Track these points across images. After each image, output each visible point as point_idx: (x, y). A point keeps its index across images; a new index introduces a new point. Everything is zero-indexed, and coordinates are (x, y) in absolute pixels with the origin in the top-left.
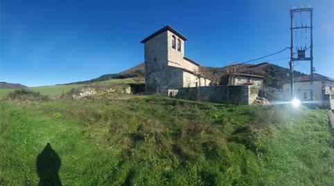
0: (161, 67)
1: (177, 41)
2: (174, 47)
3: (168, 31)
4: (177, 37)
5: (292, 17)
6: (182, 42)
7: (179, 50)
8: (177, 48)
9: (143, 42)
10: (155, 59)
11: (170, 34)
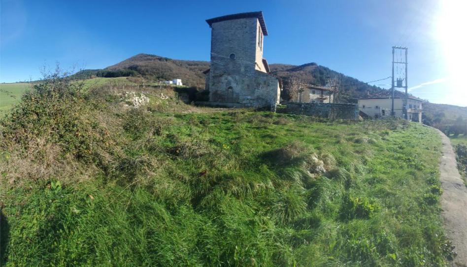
0: (243, 70)
3: (258, 20)
5: (393, 53)
8: (260, 45)
9: (210, 22)
10: (232, 56)
11: (258, 24)
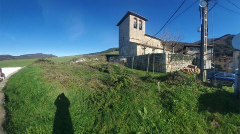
0: (126, 43)
1: (138, 22)
2: (135, 27)
3: (130, 16)
4: (138, 19)
6: (144, 22)
7: (141, 29)
8: (138, 27)
9: (118, 25)
10: (124, 38)
11: (132, 17)
